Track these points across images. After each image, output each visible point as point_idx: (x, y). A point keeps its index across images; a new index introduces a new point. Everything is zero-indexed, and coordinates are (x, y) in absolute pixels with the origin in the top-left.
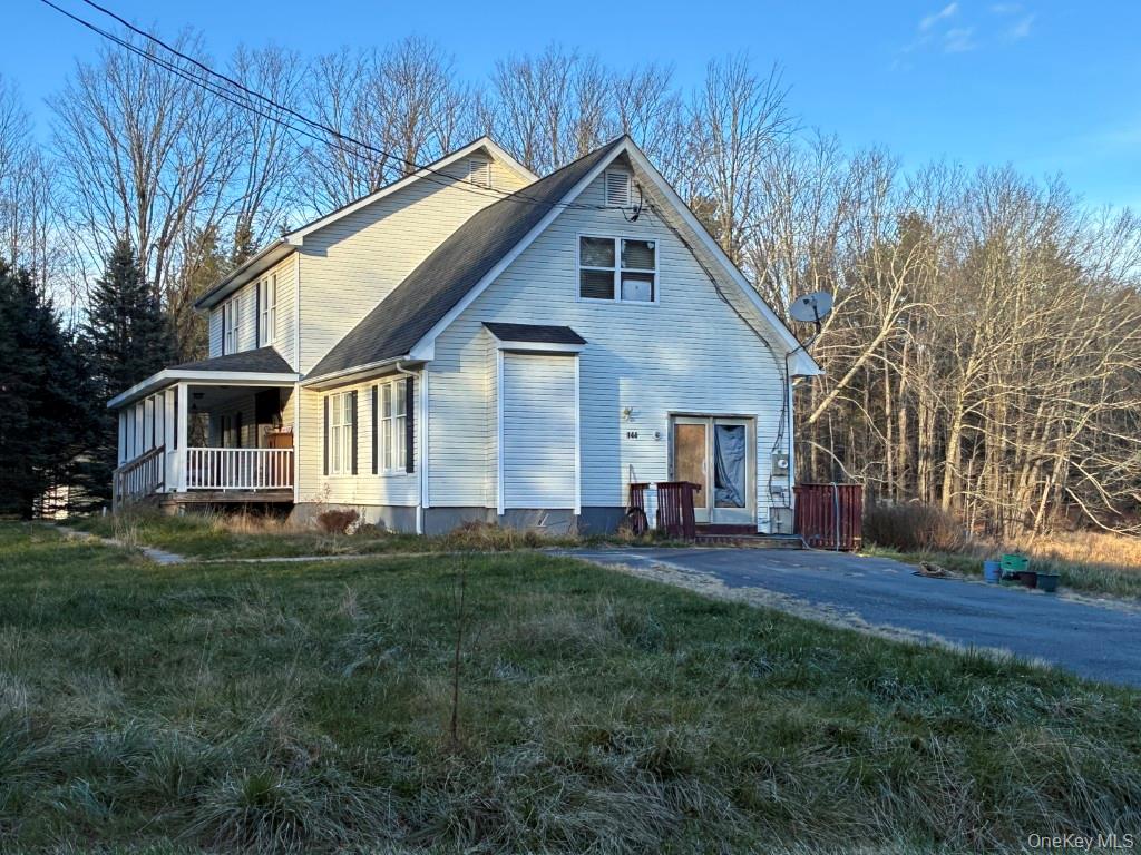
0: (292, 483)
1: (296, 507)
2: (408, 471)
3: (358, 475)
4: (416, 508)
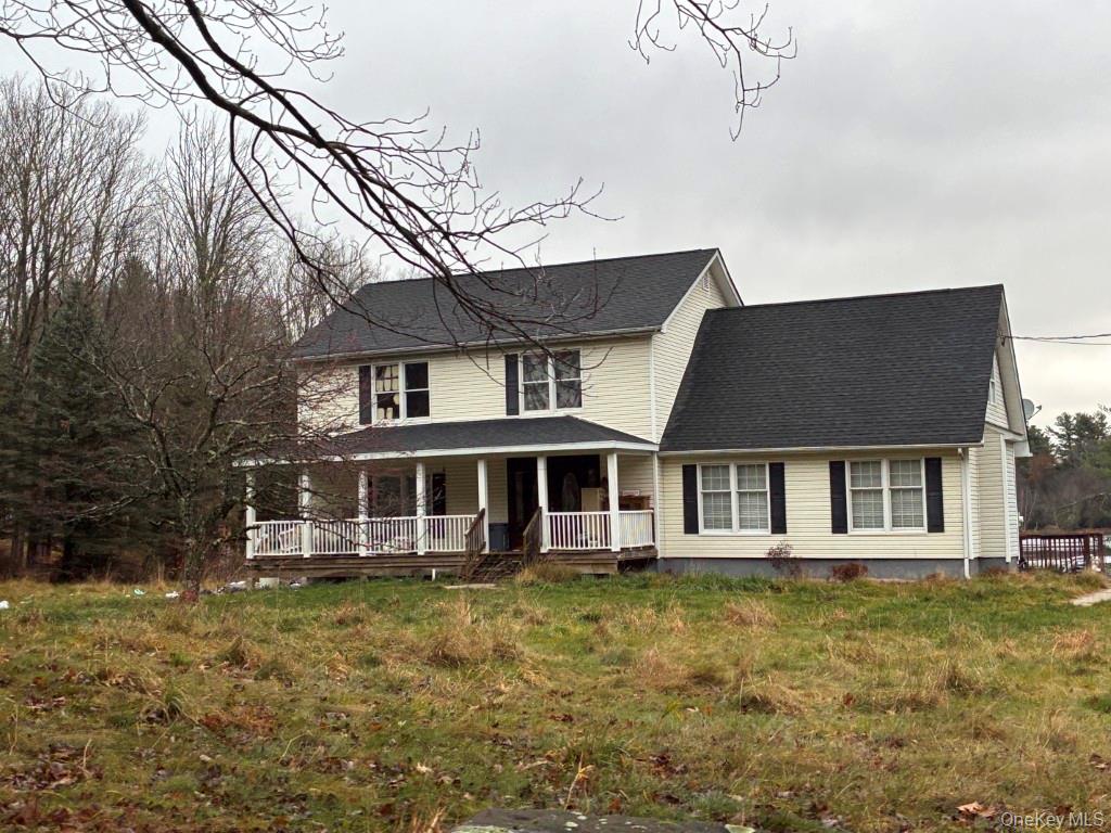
0: (654, 541)
1: (660, 562)
2: (931, 530)
3: (788, 534)
4: (963, 560)
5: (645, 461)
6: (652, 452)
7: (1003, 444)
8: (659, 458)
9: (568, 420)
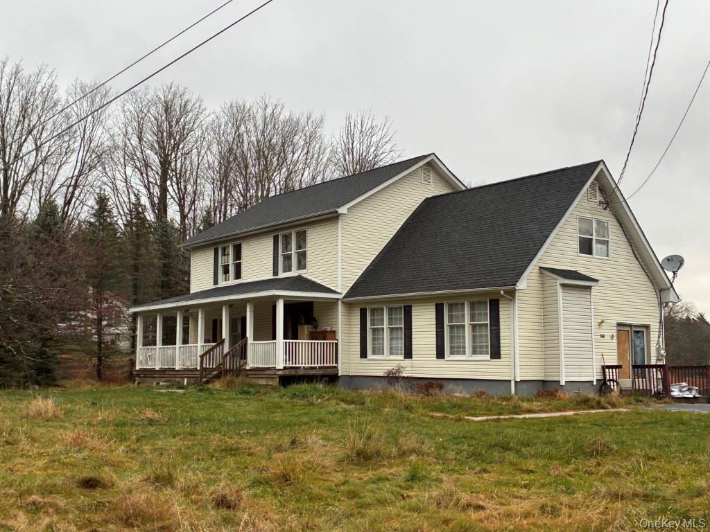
0: (337, 362)
1: (341, 379)
2: (492, 357)
3: (413, 359)
4: (510, 381)
5: (333, 305)
6: (338, 299)
7: (559, 287)
8: (343, 302)
9: (299, 278)
